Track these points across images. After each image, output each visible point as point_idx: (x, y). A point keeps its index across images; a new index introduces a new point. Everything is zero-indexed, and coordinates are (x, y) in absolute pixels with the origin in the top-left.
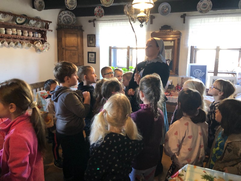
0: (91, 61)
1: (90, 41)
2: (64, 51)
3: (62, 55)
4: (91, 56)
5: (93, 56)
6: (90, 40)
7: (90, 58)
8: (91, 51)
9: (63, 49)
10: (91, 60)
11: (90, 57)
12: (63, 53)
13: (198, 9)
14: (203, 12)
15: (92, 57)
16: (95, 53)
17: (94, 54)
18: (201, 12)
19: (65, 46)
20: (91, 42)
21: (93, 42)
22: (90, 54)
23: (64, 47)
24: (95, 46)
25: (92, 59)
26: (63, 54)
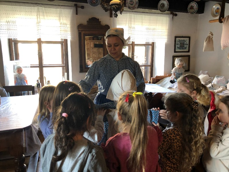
13: (127, 5)
14: (131, 8)
18: (129, 8)
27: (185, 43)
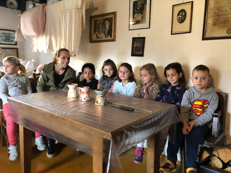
27: (11, 36)
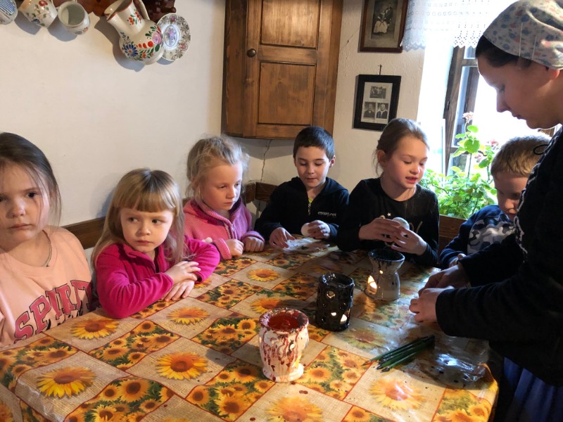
0: (370, 120)
1: (378, 22)
2: (255, 66)
3: (245, 84)
4: (374, 94)
5: (382, 95)
6: (375, 20)
7: (367, 104)
8: (376, 72)
9: (250, 54)
10: (372, 115)
11: (367, 98)
12: (246, 77)
15: (378, 101)
16: (395, 81)
17: (389, 87)
19: (257, 43)
20: (382, 27)
21: (390, 30)
22: (368, 86)
23: (254, 45)
24: (398, 50)
25: (377, 110)
26: (250, 80)
